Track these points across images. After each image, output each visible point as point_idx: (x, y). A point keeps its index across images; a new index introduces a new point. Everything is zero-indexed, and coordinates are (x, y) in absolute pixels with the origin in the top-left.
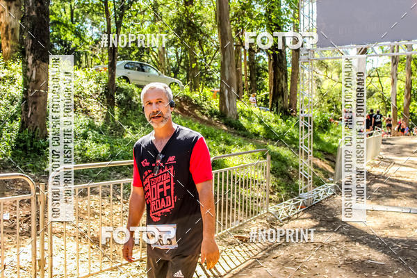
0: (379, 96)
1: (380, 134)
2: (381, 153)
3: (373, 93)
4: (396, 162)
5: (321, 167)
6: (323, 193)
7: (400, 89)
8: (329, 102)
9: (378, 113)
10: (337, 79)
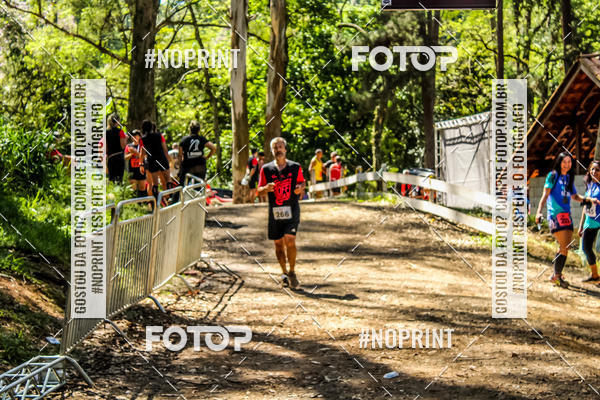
0: (196, 83)
1: (201, 197)
2: (204, 254)
3: (179, 76)
4: (248, 281)
5: (22, 302)
6: (29, 386)
7: (255, 62)
8: (47, 97)
9: (195, 130)
10: (73, 26)
